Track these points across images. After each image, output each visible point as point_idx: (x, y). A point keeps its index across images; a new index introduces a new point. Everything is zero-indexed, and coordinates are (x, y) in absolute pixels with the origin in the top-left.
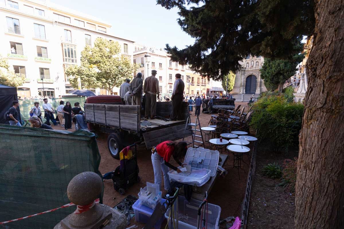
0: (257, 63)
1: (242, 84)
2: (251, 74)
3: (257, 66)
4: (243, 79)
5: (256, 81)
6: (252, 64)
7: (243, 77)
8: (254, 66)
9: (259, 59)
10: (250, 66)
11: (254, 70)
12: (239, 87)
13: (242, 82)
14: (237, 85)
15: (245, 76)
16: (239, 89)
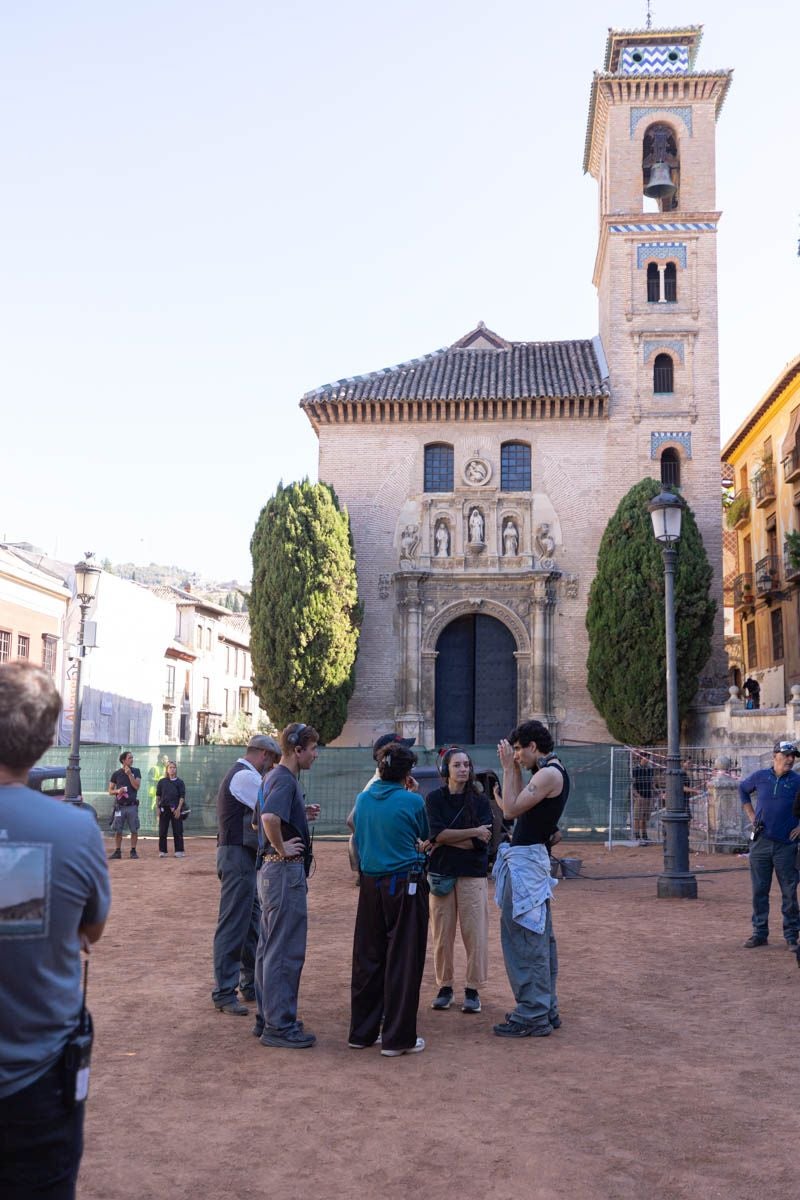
0: (510, 531)
1: (415, 684)
2: (468, 610)
3: (510, 554)
4: (413, 645)
5: (514, 660)
6: (476, 532)
7: (412, 631)
8: (493, 548)
9: (519, 502)
10: (460, 548)
11: (493, 578)
12: (384, 707)
13: (407, 667)
14: (370, 688)
15: (429, 622)
16: (387, 721)
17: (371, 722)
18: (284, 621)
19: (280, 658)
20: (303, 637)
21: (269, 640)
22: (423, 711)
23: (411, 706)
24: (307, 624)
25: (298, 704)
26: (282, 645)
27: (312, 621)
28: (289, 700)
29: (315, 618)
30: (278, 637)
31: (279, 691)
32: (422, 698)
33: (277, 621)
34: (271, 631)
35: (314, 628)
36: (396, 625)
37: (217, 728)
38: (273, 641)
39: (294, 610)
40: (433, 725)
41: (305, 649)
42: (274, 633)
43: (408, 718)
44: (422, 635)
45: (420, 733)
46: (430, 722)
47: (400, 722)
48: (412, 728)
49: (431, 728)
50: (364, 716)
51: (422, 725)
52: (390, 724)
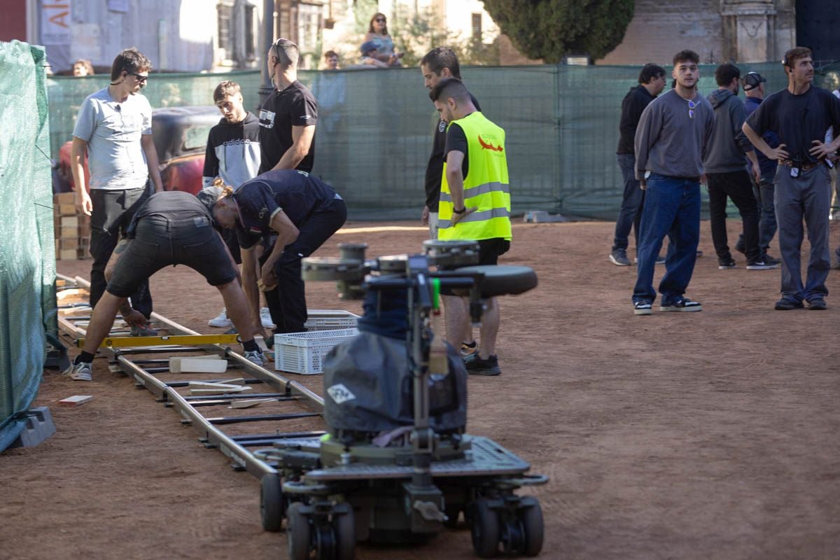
16: (705, 15)
17: (676, 19)
37: (314, 29)
40: (793, 21)
43: (747, 9)
45: (769, 35)
46: (788, 14)
47: (729, 17)
48: (754, 27)
49: (791, 28)
50: (663, 7)
51: (772, 23)
52: (711, 20)
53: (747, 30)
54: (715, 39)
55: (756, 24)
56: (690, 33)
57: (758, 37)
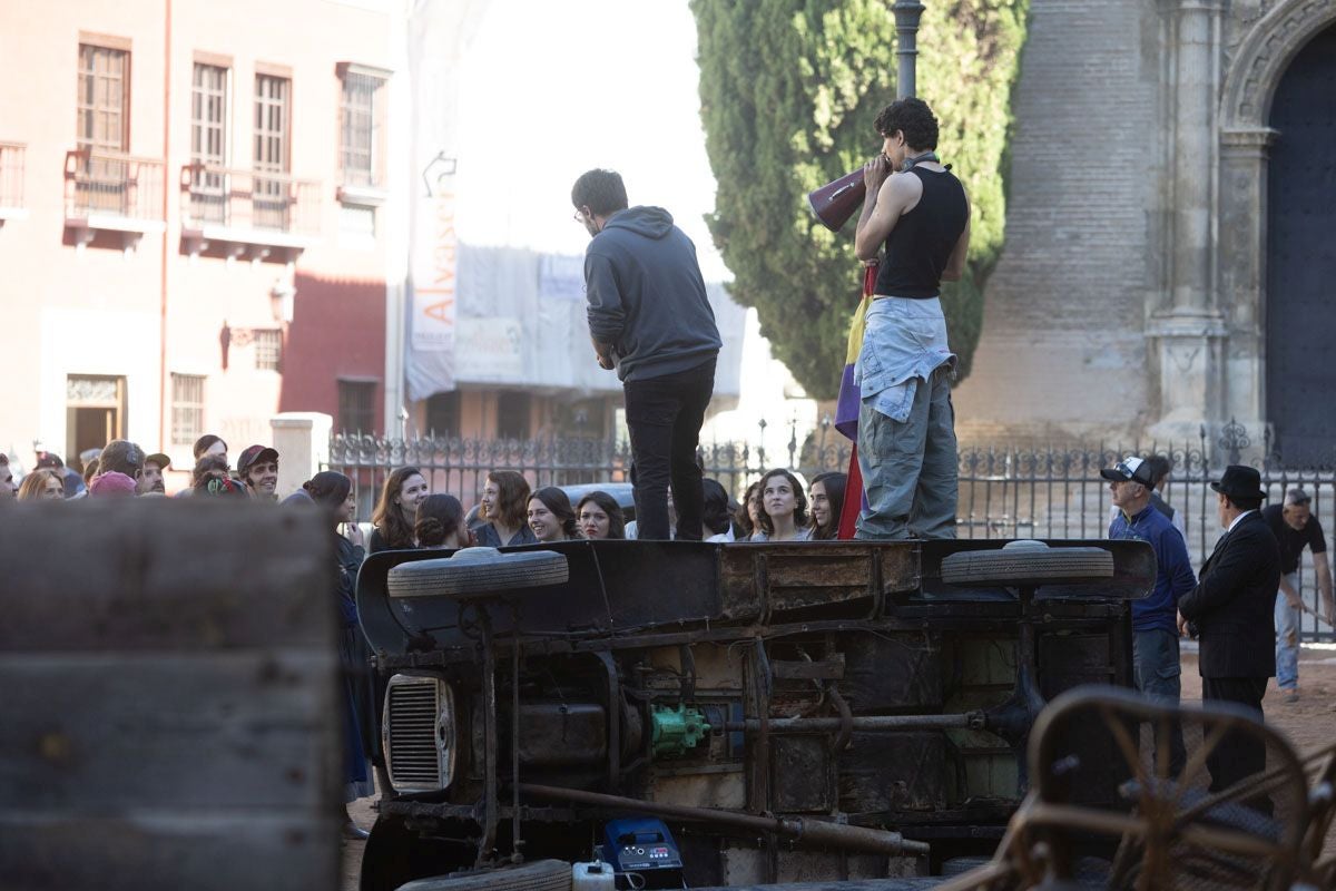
1: (1197, 226)
4: (1192, 106)
7: (1193, 68)
12: (1116, 292)
13: (1176, 175)
14: (1075, 237)
15: (1242, 37)
16: (1123, 334)
17: (1078, 340)
18: (776, 52)
19: (766, 161)
20: (824, 98)
21: (736, 109)
22: (1227, 306)
23: (1185, 292)
24: (837, 62)
25: (821, 291)
26: (771, 125)
27: (849, 54)
28: (796, 281)
29: (860, 43)
30: (760, 102)
31: (768, 254)
32: (1222, 268)
33: (758, 53)
34: (741, 82)
35: (859, 72)
36: (1148, 49)
38: (749, 112)
39: (800, 21)
41: (833, 133)
42: (751, 89)
43: (1176, 327)
44: (1223, 78)
46: (1248, 336)
47: (1155, 339)
48: (1187, 355)
49: (1250, 356)
50: (1059, 321)
51: (1218, 349)
52: (1132, 342)
53: (1176, 360)
54: (1136, 371)
55: (1191, 351)
56: (1098, 362)
57: (1192, 371)
